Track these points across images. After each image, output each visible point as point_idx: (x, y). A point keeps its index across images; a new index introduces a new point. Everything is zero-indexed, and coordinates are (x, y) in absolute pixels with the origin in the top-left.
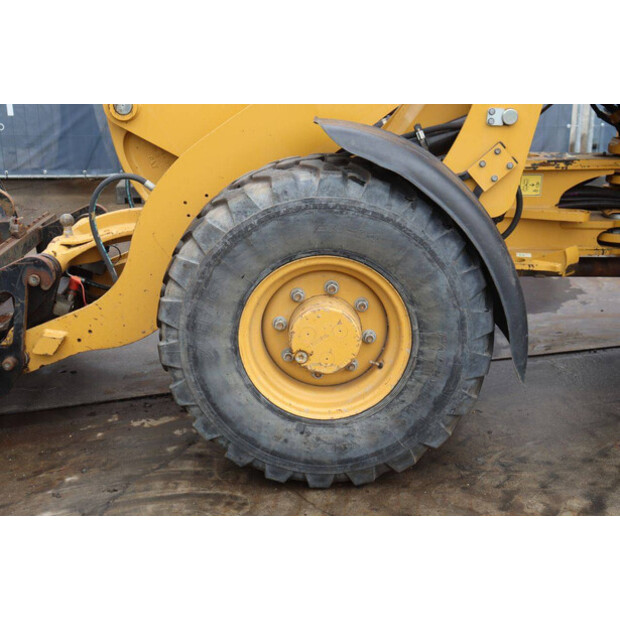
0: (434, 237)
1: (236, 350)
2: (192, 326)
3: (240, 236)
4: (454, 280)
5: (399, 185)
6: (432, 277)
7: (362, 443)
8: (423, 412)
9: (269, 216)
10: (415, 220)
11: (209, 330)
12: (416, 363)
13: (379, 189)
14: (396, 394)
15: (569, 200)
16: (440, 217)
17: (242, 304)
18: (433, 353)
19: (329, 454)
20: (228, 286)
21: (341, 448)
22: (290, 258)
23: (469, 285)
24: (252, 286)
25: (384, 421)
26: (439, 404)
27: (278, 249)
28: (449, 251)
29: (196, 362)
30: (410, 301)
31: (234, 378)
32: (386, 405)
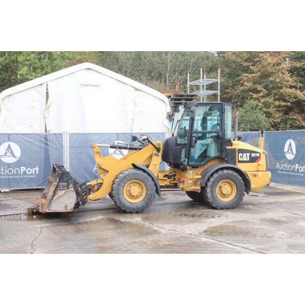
0: (148, 177)
1: (123, 193)
2: (118, 189)
3: (124, 177)
4: (151, 183)
5: (144, 171)
6: (148, 182)
7: (140, 206)
8: (148, 201)
9: (128, 175)
10: (146, 175)
11: (120, 190)
12: (147, 194)
13: (141, 171)
14: (144, 199)
15: (165, 176)
16: (149, 175)
17: (124, 187)
18: (149, 192)
19: (136, 207)
20: (122, 184)
21: (137, 206)
22: (130, 180)
23: (153, 183)
24: (125, 184)
25: (143, 202)
26: (150, 200)
27: (129, 179)
28: (150, 179)
29: (118, 195)
30: (146, 186)
31: (123, 197)
32: (143, 200)
